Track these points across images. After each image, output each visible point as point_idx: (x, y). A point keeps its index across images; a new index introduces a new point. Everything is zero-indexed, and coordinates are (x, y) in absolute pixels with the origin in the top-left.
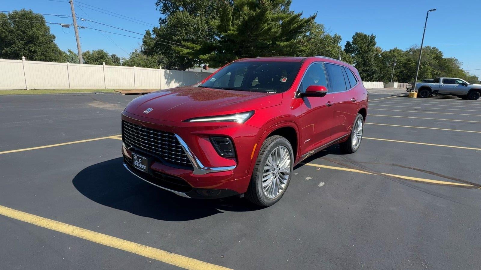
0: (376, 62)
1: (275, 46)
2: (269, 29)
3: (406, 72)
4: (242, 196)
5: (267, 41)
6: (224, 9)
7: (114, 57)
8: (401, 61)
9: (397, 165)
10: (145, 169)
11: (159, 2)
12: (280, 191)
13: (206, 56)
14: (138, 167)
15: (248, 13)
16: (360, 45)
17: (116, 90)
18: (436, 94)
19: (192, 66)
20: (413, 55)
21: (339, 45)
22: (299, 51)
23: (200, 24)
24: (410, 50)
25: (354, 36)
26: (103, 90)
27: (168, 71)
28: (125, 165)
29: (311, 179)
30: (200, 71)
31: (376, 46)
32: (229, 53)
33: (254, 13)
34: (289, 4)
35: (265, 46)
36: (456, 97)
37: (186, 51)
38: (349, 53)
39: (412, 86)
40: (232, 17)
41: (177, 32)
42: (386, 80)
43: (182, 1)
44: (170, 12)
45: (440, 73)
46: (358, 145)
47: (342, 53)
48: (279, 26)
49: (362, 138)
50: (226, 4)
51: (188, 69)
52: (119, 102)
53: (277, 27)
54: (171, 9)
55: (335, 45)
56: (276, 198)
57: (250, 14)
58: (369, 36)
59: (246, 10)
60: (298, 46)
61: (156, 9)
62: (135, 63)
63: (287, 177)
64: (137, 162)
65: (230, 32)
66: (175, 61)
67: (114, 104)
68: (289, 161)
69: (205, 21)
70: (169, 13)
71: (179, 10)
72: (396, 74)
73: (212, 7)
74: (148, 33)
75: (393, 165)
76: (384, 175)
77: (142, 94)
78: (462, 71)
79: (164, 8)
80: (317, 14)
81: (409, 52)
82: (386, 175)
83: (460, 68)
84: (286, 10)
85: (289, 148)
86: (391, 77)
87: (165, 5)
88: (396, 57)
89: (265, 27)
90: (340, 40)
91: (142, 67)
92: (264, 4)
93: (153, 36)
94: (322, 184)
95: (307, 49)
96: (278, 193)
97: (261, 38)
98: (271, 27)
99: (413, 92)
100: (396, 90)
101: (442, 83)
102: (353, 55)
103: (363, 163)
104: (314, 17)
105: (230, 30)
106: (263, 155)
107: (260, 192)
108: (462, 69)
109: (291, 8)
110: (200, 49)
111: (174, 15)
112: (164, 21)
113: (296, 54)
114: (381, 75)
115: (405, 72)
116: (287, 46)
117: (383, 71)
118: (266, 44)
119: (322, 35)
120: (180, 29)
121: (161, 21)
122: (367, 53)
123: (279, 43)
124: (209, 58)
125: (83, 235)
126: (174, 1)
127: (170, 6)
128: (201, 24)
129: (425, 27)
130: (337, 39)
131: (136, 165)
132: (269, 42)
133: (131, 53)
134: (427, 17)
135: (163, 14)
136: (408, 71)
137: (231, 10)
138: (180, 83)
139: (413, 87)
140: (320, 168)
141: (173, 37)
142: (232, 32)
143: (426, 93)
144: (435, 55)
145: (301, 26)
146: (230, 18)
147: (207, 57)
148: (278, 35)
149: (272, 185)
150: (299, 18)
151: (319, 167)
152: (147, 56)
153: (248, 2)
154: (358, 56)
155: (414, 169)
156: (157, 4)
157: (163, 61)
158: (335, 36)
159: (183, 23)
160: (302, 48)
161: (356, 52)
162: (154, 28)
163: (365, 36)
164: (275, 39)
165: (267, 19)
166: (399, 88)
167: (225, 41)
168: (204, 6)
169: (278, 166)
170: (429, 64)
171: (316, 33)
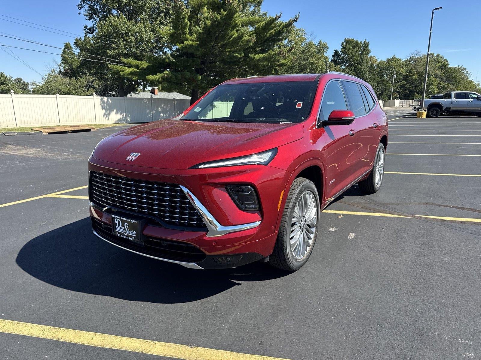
0: (371, 75)
1: (248, 59)
2: (240, 37)
3: (408, 86)
4: (267, 260)
5: (238, 53)
6: (178, 11)
7: (20, 82)
8: (401, 73)
9: (432, 204)
10: (134, 237)
11: (82, 3)
12: (308, 248)
13: (156, 76)
14: (122, 234)
15: (210, 17)
16: (351, 54)
17: (34, 128)
18: (448, 112)
19: (134, 90)
20: (415, 64)
21: (325, 55)
22: (278, 65)
23: (143, 32)
24: (410, 59)
25: (342, 43)
26: (15, 129)
27: (105, 98)
28: (95, 233)
29: (336, 230)
30: (150, 97)
31: (369, 55)
32: (188, 72)
33: (219, 17)
34: (260, 3)
35: (235, 60)
36: (471, 115)
37: (128, 70)
38: (339, 65)
39: (419, 104)
40: (189, 22)
41: (113, 45)
42: (386, 97)
43: (117, 2)
44: (98, 17)
45: (447, 86)
46: (380, 182)
47: (330, 66)
48: (251, 33)
49: (384, 172)
50: (179, 5)
51: (130, 95)
52: (43, 145)
53: (248, 34)
54: (99, 12)
55: (321, 55)
56: (304, 258)
57: (213, 18)
58: (361, 42)
59: (206, 12)
60: (277, 58)
61: (79, 13)
62: (52, 90)
63: (314, 230)
64: (120, 228)
65: (187, 42)
66: (113, 84)
67: (37, 148)
68: (316, 209)
69: (150, 29)
70: (98, 19)
71: (113, 14)
72: (397, 89)
73: (158, 9)
74: (68, 47)
75: (427, 204)
76: (421, 217)
77: (72, 133)
78: (471, 82)
79: (90, 12)
80: (299, 16)
81: (409, 61)
82: (423, 218)
83: (469, 79)
84: (256, 12)
85: (315, 193)
86: (391, 93)
87: (91, 8)
88: (394, 68)
89: (233, 35)
90: (326, 49)
91: (64, 94)
92: (231, 4)
93: (77, 51)
94: (352, 236)
95: (288, 62)
96: (306, 252)
97: (229, 50)
98: (243, 34)
99: (421, 110)
100: (398, 109)
101: (454, 99)
102: (343, 67)
103: (390, 204)
104: (296, 20)
105: (187, 40)
106: (289, 204)
107: (289, 253)
108: (471, 80)
109: (263, 9)
110: (148, 67)
111: (106, 21)
112: (92, 29)
113: (275, 69)
114: (378, 92)
115: (406, 86)
116: (264, 59)
117: (381, 86)
118: (237, 57)
119: (303, 43)
120: (116, 40)
121: (86, 30)
122: (360, 64)
123: (253, 55)
124: (161, 79)
125: (59, 337)
126: (104, 2)
127: (99, 9)
128: (145, 32)
129: (431, 30)
130: (322, 48)
131: (118, 232)
132: (240, 54)
133: (46, 76)
134: (432, 18)
135: (89, 19)
136: (410, 85)
137: (187, 13)
138: (123, 114)
139: (421, 104)
140: (343, 214)
141: (108, 51)
142: (190, 43)
143: (437, 111)
144: (440, 64)
145: (279, 33)
146: (187, 24)
147: (158, 78)
148: (251, 44)
149: (300, 242)
150: (277, 22)
151: (341, 214)
152: (70, 79)
153: (208, 2)
154: (349, 68)
155: (453, 207)
156: (80, 7)
157: (93, 85)
158: (320, 43)
159: (120, 31)
160: (283, 61)
161: (346, 63)
162: (77, 40)
163: (357, 42)
164: (247, 50)
165: (236, 24)
166: (401, 107)
167: (181, 56)
168: (148, 7)
169: (304, 217)
170: (435, 75)
171: (295, 40)
